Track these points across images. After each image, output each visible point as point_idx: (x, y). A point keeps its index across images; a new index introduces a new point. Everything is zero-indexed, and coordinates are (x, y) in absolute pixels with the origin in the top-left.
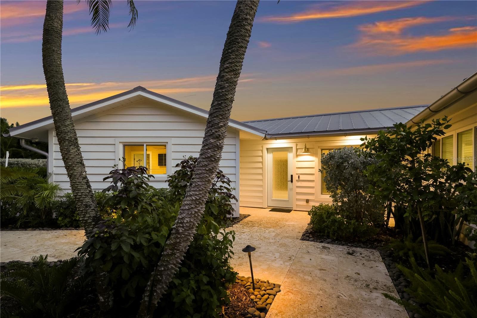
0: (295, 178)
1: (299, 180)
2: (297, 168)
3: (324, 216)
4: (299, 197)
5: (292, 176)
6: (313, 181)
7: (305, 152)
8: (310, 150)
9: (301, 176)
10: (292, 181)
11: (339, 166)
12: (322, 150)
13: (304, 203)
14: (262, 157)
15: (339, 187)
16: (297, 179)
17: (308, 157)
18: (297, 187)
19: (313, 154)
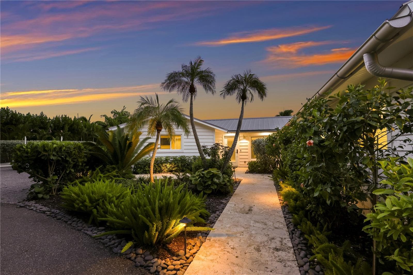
0: (239, 151)
1: (241, 152)
2: (240, 146)
3: (253, 164)
4: (241, 160)
5: (237, 150)
6: (247, 152)
7: (244, 138)
8: (246, 137)
9: (242, 150)
10: (237, 153)
11: (258, 145)
12: (251, 137)
13: (244, 163)
14: (222, 140)
15: (259, 153)
16: (240, 151)
17: (245, 141)
18: (240, 155)
19: (247, 140)
